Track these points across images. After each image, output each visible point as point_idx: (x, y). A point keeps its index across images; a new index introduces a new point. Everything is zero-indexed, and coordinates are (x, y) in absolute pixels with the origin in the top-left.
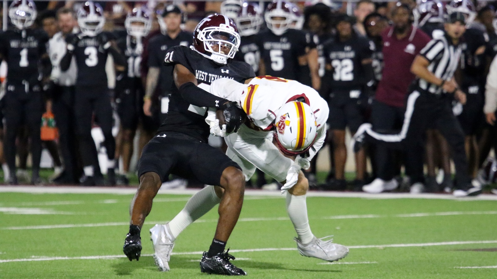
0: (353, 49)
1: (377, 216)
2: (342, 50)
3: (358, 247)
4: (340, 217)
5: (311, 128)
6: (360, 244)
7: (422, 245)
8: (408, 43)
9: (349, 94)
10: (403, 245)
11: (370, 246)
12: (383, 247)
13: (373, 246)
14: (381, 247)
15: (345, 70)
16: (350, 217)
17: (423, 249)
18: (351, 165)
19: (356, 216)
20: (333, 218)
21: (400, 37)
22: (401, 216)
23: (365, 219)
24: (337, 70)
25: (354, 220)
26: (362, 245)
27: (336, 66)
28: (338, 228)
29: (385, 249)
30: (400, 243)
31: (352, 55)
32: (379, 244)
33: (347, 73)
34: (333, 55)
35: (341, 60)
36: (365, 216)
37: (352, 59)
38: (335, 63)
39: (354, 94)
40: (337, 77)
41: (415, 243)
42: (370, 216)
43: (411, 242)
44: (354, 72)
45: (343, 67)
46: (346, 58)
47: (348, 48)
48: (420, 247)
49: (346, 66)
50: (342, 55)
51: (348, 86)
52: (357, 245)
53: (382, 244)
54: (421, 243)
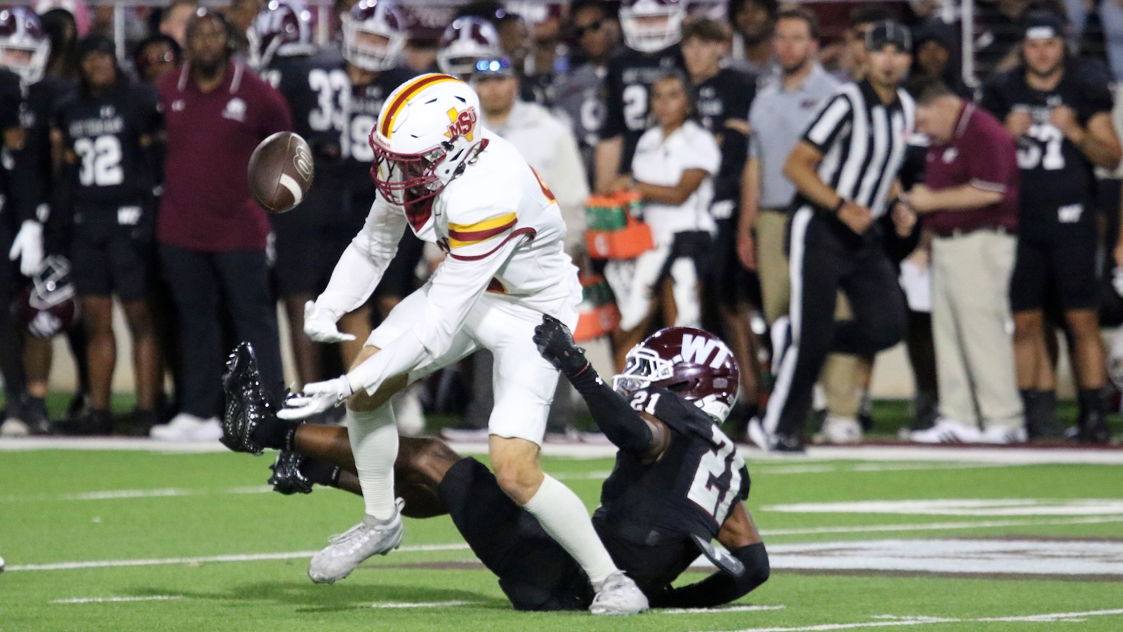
0: (118, 112)
1: (184, 492)
2: (95, 115)
3: (141, 562)
4: (101, 495)
5: (435, 100)
6: (148, 555)
7: (286, 556)
8: (230, 97)
9: (115, 216)
10: (243, 557)
11: (169, 561)
12: (199, 562)
13: (177, 560)
14: (194, 561)
15: (103, 162)
16: (124, 494)
17: (289, 566)
18: (125, 378)
19: (139, 493)
20: (85, 496)
21: (206, 86)
22: (240, 490)
23: (157, 498)
24: (87, 161)
25: (133, 501)
26: (150, 558)
27: (85, 153)
28: (97, 520)
29: (203, 565)
30: (237, 552)
31: (117, 125)
32: (189, 556)
33: (109, 168)
34: (76, 128)
35: (93, 139)
36: (157, 493)
37: (118, 135)
38: (82, 146)
39: (128, 215)
40: (86, 178)
41: (270, 552)
42: (170, 492)
43: (261, 551)
44: (123, 163)
45: (97, 155)
46: (105, 133)
47: (107, 111)
48: (282, 560)
49: (106, 151)
50: (94, 126)
51: (111, 197)
52: (140, 557)
53: (196, 554)
54: (281, 551)
